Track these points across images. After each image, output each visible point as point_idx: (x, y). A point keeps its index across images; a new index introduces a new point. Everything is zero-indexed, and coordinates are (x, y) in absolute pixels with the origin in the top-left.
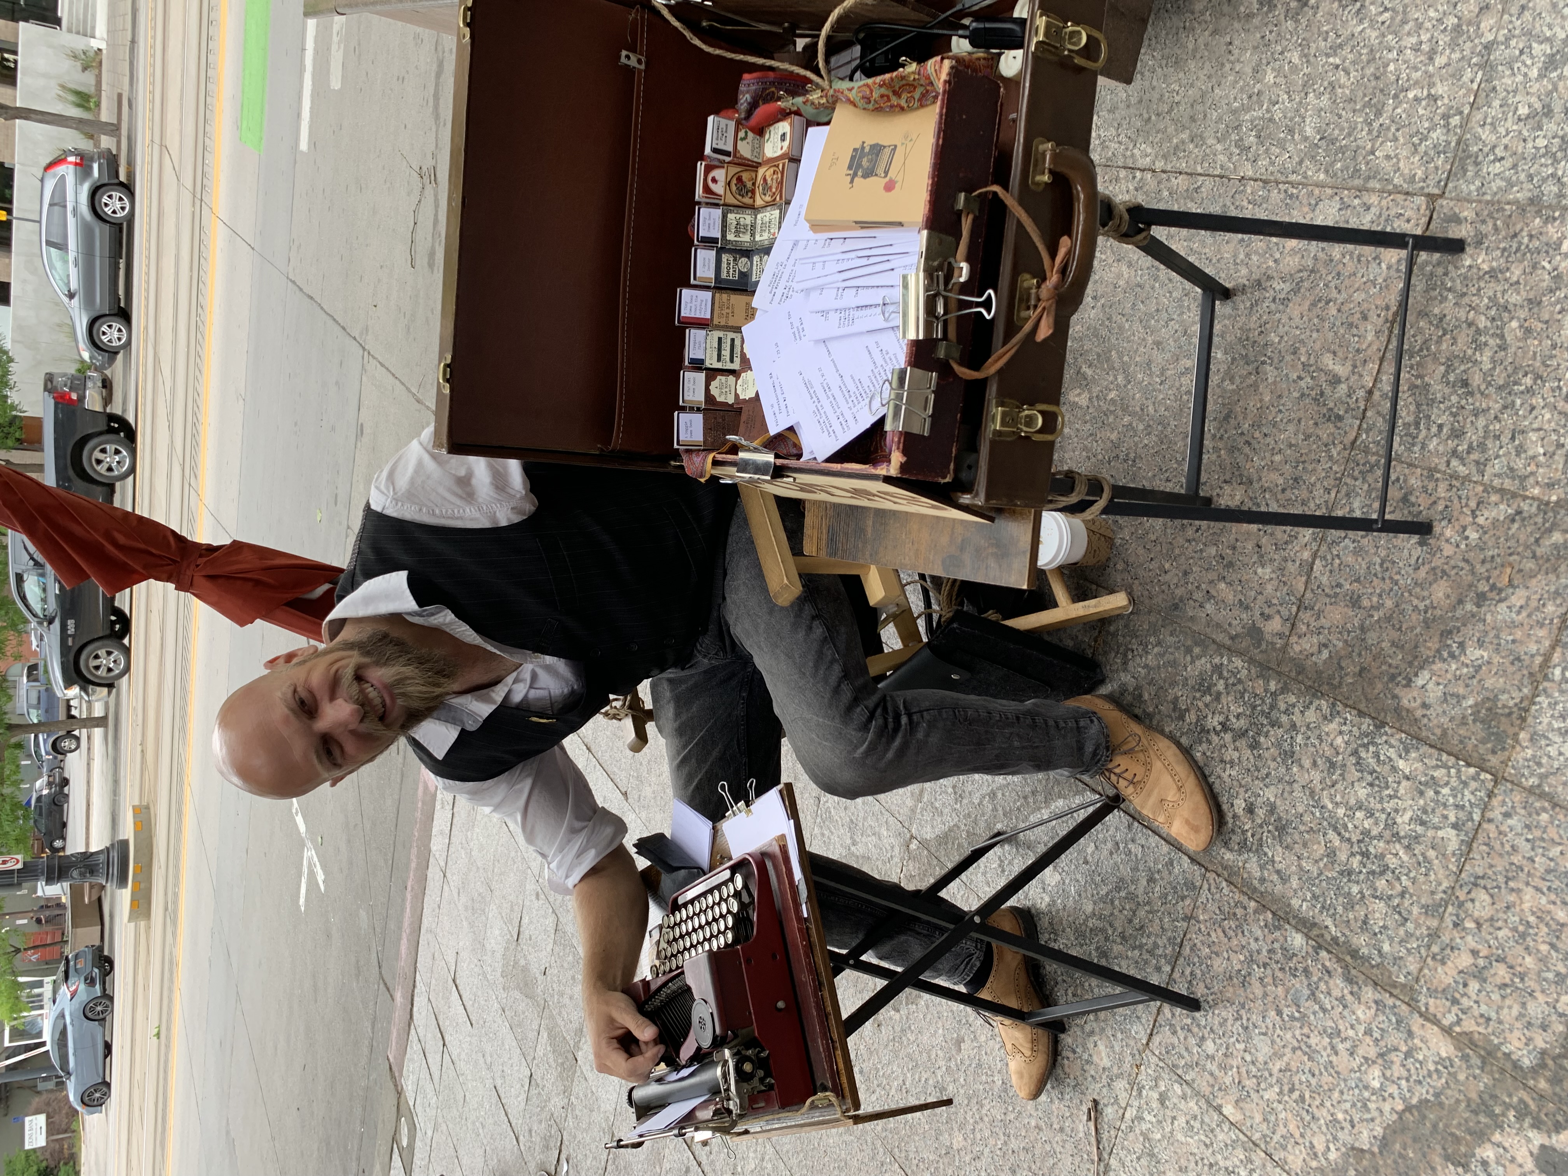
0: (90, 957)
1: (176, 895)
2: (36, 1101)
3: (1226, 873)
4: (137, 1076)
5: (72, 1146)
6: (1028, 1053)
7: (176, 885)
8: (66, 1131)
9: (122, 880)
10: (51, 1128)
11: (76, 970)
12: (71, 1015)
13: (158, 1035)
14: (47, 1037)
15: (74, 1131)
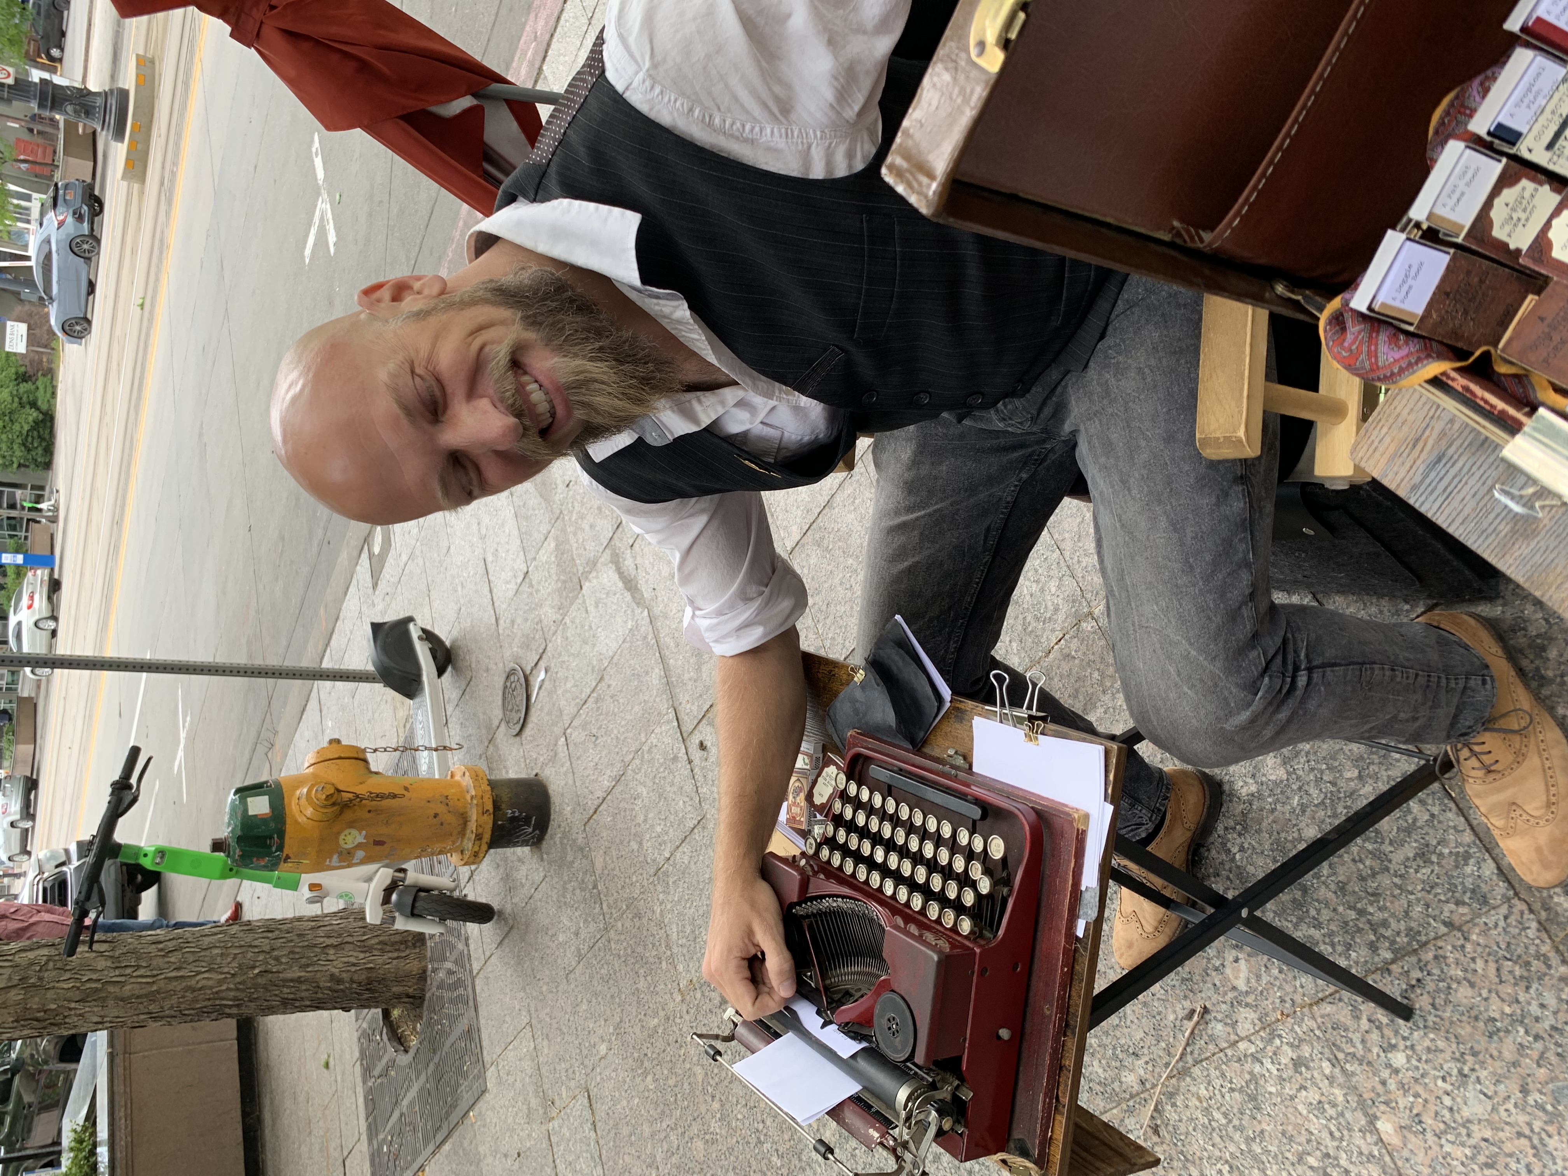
0: (80, 191)
1: (173, 174)
2: (18, 309)
3: (1544, 914)
4: (118, 332)
5: (50, 362)
6: (1149, 928)
7: (175, 163)
8: (46, 347)
9: (119, 133)
10: (32, 339)
11: (65, 200)
12: (57, 242)
13: (142, 306)
14: (32, 252)
15: (53, 349)
